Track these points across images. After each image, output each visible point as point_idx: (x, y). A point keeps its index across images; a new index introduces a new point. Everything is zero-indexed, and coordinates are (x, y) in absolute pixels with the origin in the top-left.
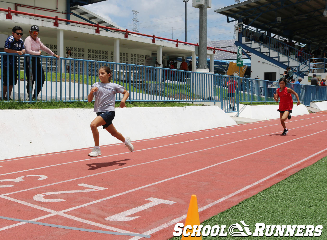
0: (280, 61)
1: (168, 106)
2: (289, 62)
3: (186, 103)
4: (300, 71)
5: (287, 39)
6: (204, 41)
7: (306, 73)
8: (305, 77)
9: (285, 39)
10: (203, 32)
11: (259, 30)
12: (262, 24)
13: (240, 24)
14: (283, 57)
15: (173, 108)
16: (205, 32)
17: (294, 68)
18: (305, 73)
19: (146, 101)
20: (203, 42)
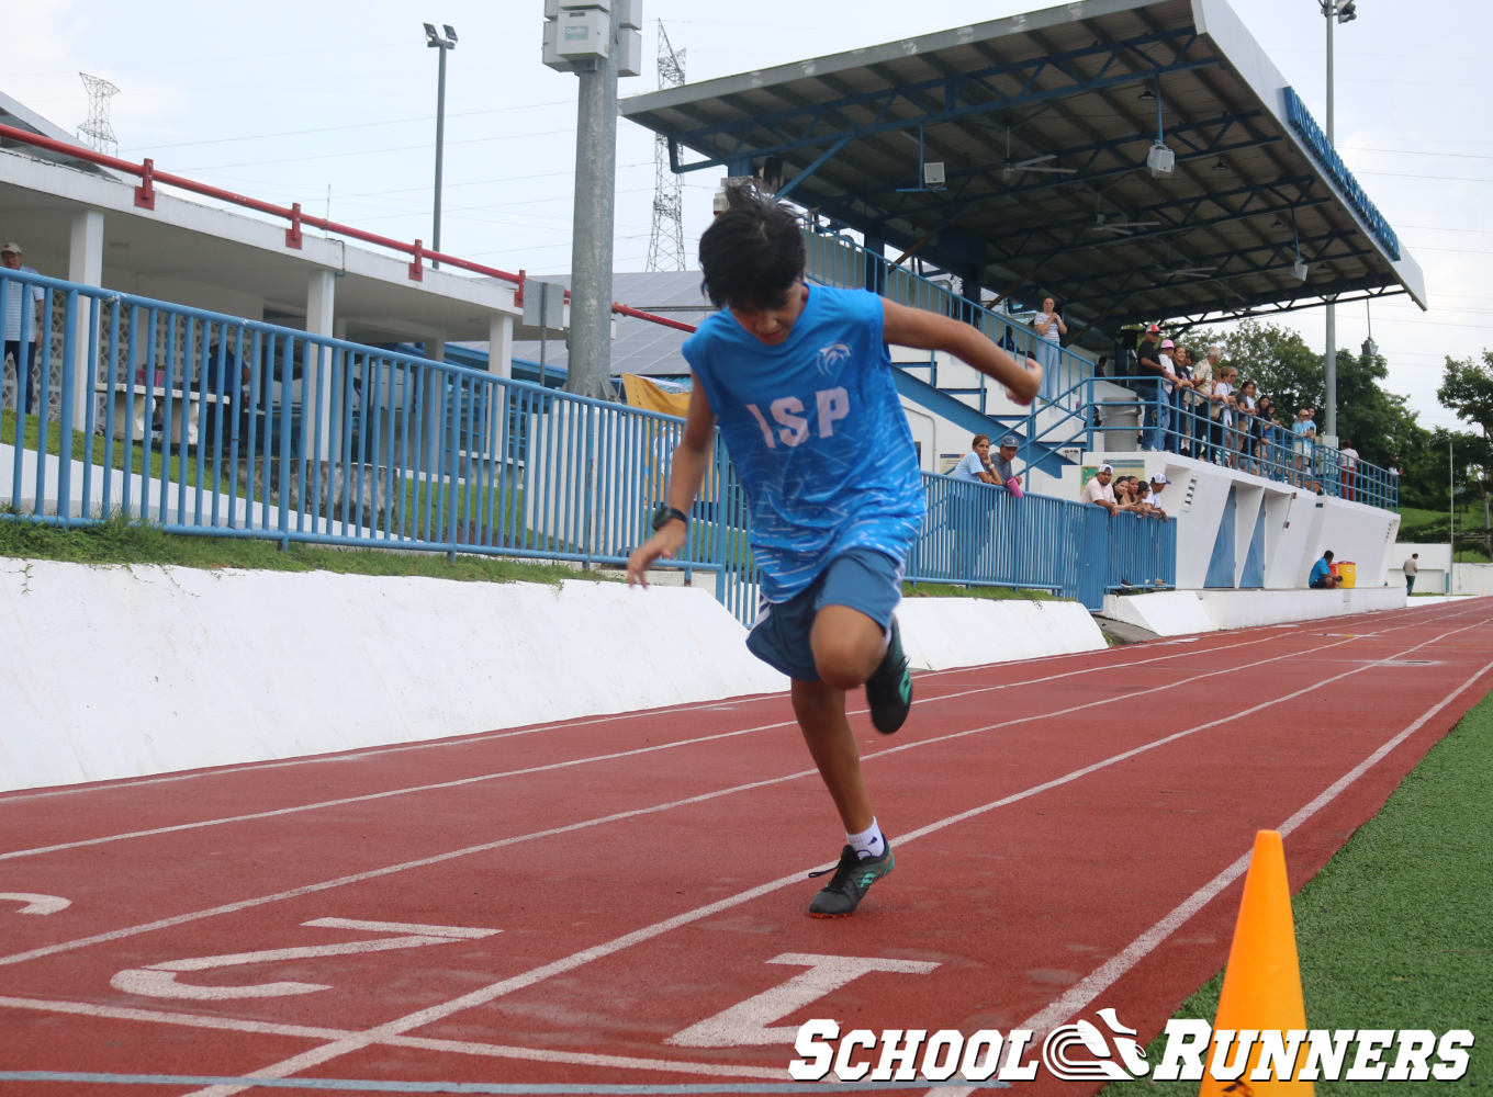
0: (938, 387)
1: (472, 578)
2: (982, 391)
3: (558, 567)
4: (1039, 440)
5: (956, 278)
6: (597, 251)
7: (1069, 449)
8: (1065, 468)
9: (947, 276)
10: (594, 199)
11: (825, 221)
12: (842, 193)
13: (738, 182)
14: (952, 363)
15: (505, 585)
16: (606, 203)
17: (1010, 424)
18: (1061, 452)
19: (359, 540)
20: (593, 254)
